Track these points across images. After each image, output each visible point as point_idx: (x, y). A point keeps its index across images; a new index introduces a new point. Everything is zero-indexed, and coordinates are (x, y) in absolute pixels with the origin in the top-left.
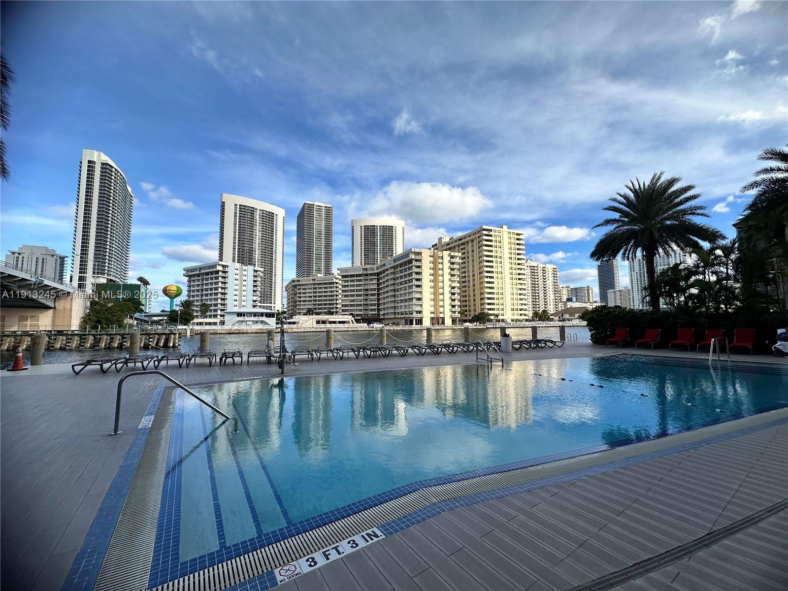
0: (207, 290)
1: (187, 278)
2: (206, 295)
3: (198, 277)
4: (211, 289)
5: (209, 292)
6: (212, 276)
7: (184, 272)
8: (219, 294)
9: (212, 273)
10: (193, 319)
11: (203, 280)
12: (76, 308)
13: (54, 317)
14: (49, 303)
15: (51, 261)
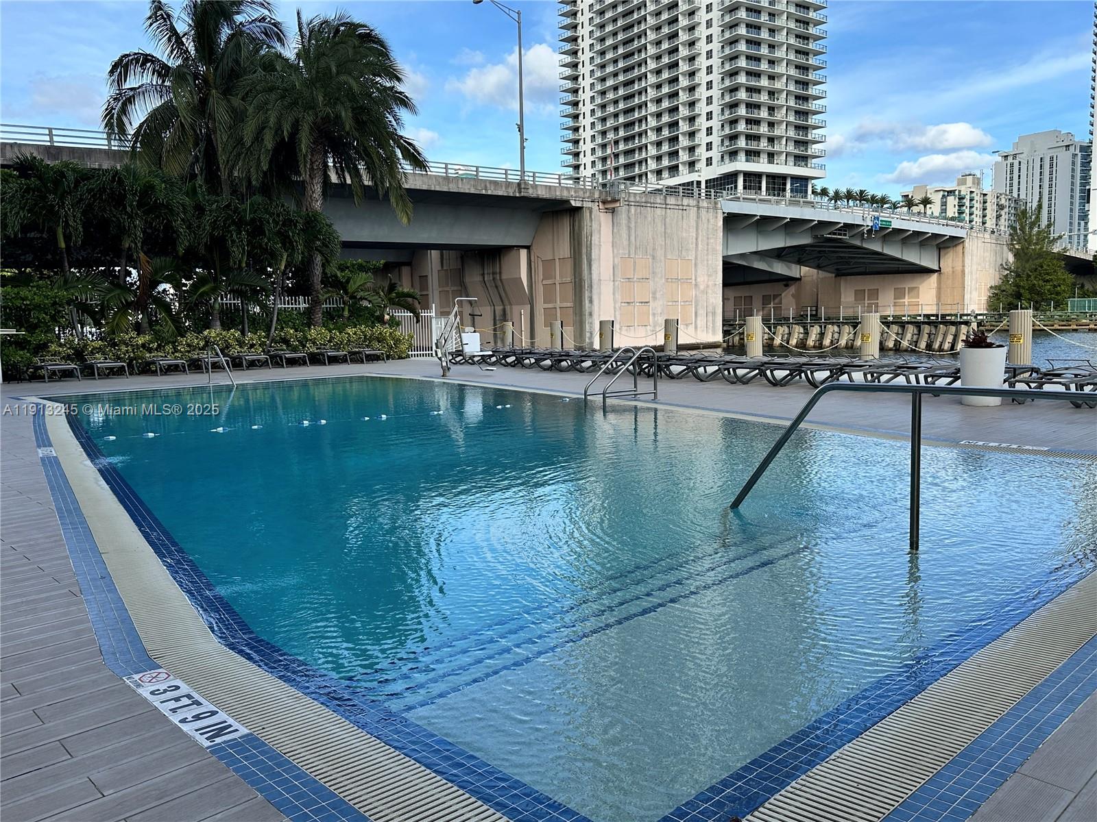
12: (975, 267)
13: (939, 289)
14: (927, 261)
15: (1064, 159)
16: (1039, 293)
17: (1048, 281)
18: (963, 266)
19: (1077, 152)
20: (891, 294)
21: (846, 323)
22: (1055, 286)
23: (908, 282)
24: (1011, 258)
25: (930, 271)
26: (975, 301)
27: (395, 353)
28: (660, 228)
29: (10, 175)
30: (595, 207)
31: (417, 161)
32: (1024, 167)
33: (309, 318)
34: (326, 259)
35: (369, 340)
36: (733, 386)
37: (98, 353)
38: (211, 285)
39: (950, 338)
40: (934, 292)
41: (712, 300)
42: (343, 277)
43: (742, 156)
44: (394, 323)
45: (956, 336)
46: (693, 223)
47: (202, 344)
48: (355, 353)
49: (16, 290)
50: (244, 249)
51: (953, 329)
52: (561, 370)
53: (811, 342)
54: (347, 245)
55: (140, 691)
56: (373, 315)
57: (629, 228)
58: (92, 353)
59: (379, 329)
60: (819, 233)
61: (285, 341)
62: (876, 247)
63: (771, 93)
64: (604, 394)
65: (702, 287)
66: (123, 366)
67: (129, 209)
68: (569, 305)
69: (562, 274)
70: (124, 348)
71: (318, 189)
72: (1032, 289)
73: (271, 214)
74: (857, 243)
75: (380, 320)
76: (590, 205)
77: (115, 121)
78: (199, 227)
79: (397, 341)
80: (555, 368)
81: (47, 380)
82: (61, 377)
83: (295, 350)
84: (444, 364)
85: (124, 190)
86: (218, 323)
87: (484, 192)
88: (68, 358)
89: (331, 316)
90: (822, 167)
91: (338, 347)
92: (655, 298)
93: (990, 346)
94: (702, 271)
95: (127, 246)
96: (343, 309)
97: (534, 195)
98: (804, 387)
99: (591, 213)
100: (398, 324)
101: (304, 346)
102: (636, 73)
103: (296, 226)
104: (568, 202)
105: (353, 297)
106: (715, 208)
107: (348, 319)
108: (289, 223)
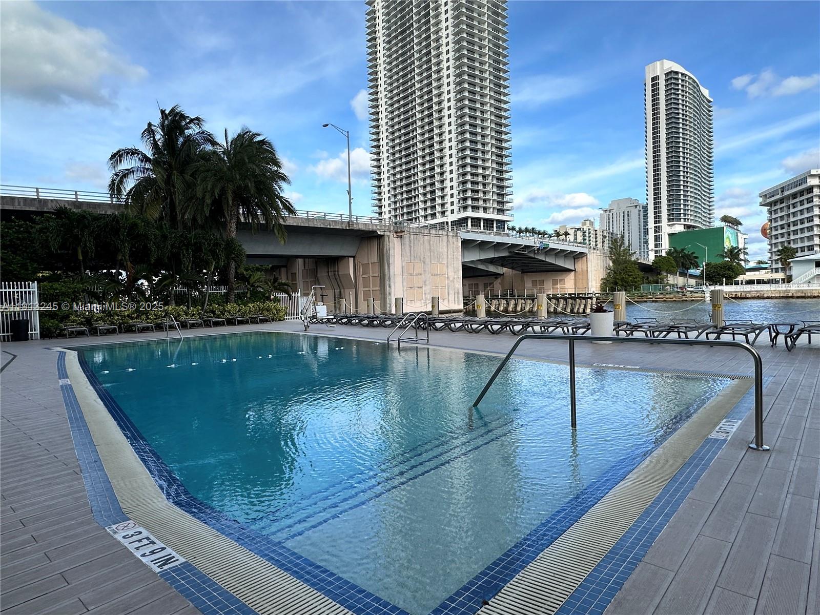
0: (795, 223)
1: (766, 208)
2: (795, 232)
3: (781, 203)
4: (802, 222)
5: (800, 226)
6: (802, 198)
7: (761, 200)
8: (815, 229)
9: (801, 193)
10: (737, 275)
11: (788, 207)
12: (593, 269)
13: (575, 280)
14: (569, 265)
15: (634, 213)
16: (626, 282)
17: (630, 275)
18: (587, 268)
19: (641, 209)
20: (550, 283)
21: (528, 299)
22: (634, 278)
23: (559, 277)
24: (611, 264)
25: (570, 271)
26: (594, 286)
27: (277, 318)
28: (427, 247)
29: (50, 218)
30: (391, 234)
31: (291, 211)
32: (615, 216)
33: (227, 298)
34: (238, 265)
35: (261, 310)
36: (471, 335)
37: (100, 320)
38: (170, 280)
39: (582, 306)
40: (573, 282)
41: (457, 286)
42: (247, 274)
43: (470, 209)
44: (277, 300)
45: (585, 305)
46: (445, 244)
47: (163, 314)
48: (253, 318)
49: (51, 284)
50: (190, 259)
51: (584, 301)
52: (374, 326)
53: (510, 309)
54: (250, 256)
55: (116, 536)
56: (264, 296)
57: (410, 247)
58: (97, 320)
59: (268, 304)
60: (512, 250)
61: (213, 312)
62: (542, 258)
63: (484, 177)
64: (399, 340)
65: (451, 279)
66: (115, 328)
67: (122, 237)
68: (377, 288)
69: (373, 272)
70: (116, 318)
71: (234, 226)
72: (622, 280)
73: (206, 240)
74: (532, 255)
75: (269, 299)
76: (388, 234)
77: (115, 187)
78: (164, 247)
79: (278, 311)
80: (370, 325)
81: (68, 337)
82: (77, 334)
83: (218, 317)
84: (306, 324)
85: (120, 226)
86: (173, 302)
87: (329, 227)
88: (82, 323)
89: (240, 298)
90: (512, 215)
91: (244, 314)
92: (425, 285)
93: (605, 311)
94: (451, 270)
95: (120, 258)
96: (247, 293)
97: (357, 228)
98: (509, 334)
99: (389, 238)
100: (279, 301)
101: (224, 314)
102: (412, 165)
103: (221, 247)
104: (376, 232)
105: (252, 286)
106: (457, 236)
107: (250, 298)
108: (217, 245)
